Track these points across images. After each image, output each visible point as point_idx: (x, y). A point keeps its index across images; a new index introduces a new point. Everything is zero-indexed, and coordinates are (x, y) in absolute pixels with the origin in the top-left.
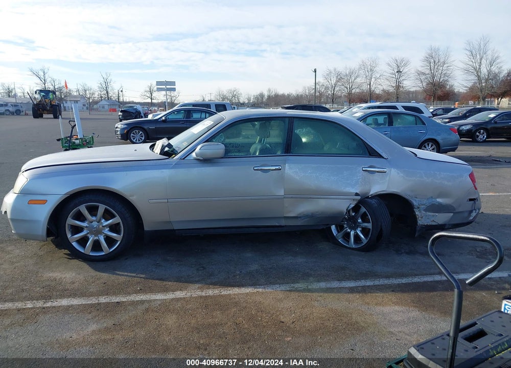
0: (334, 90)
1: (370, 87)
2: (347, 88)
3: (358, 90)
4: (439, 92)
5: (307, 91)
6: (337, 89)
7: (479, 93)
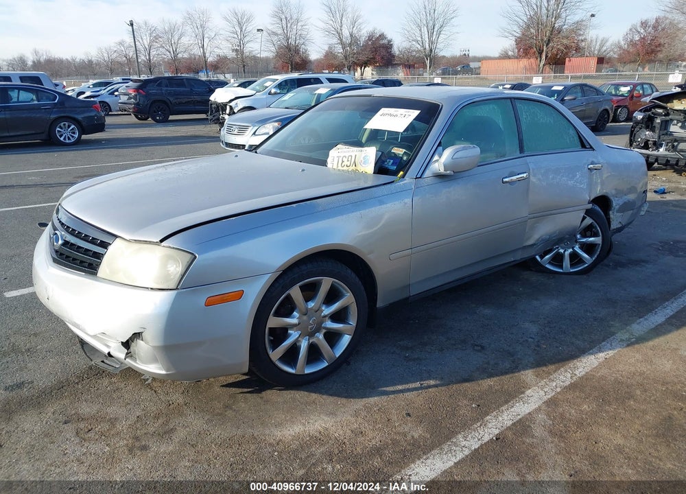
0: (149, 55)
1: (203, 50)
2: (170, 52)
3: (186, 56)
4: (297, 59)
5: (106, 55)
6: (153, 53)
7: (344, 61)
